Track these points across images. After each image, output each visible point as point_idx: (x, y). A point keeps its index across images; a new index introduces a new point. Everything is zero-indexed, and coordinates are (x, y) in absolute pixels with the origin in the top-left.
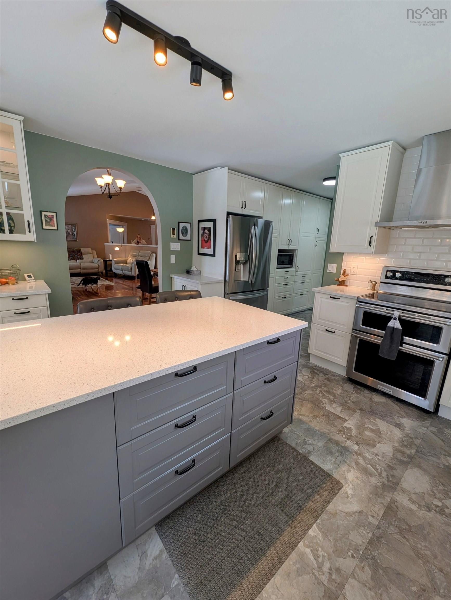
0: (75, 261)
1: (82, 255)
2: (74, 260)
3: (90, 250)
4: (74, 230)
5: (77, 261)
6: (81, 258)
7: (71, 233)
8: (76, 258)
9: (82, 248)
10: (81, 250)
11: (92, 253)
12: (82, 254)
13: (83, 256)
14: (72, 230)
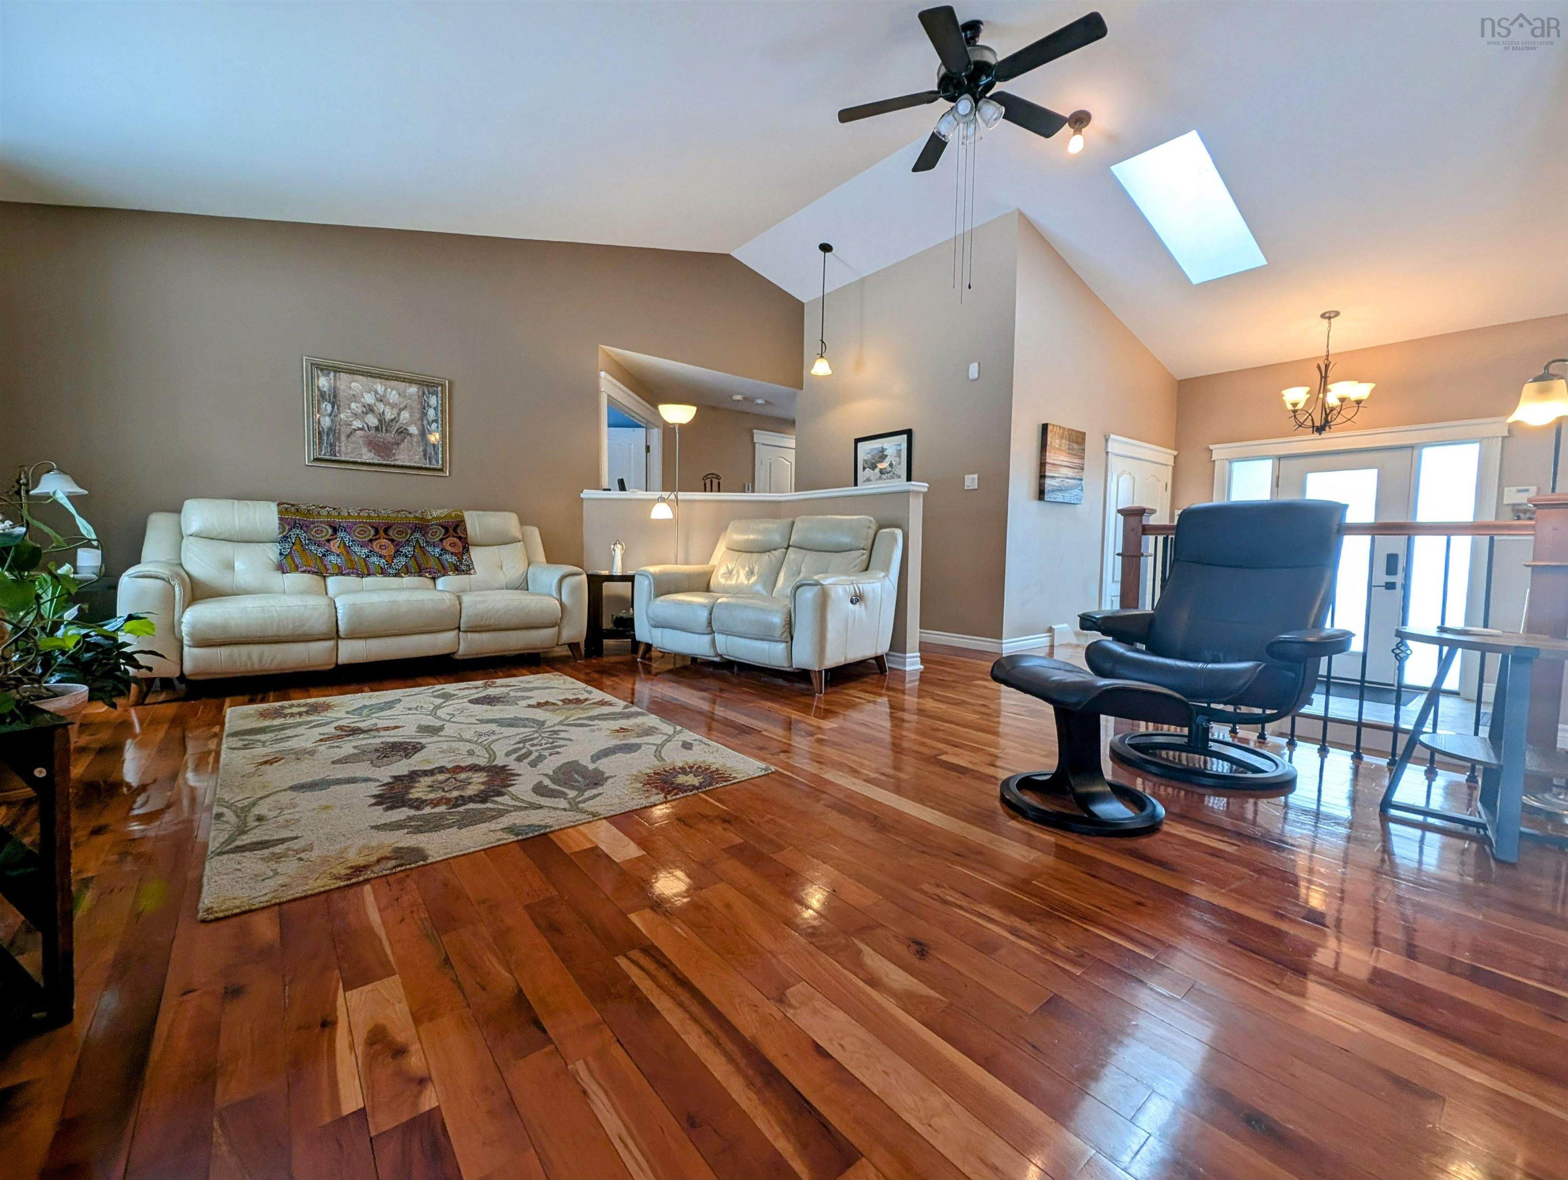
0: (429, 582)
1: (466, 549)
2: (420, 572)
3: (508, 522)
4: (431, 413)
5: (441, 582)
6: (462, 568)
7: (413, 430)
8: (433, 563)
9: (468, 510)
10: (463, 521)
11: (523, 540)
12: (466, 545)
13: (476, 554)
14: (424, 414)
